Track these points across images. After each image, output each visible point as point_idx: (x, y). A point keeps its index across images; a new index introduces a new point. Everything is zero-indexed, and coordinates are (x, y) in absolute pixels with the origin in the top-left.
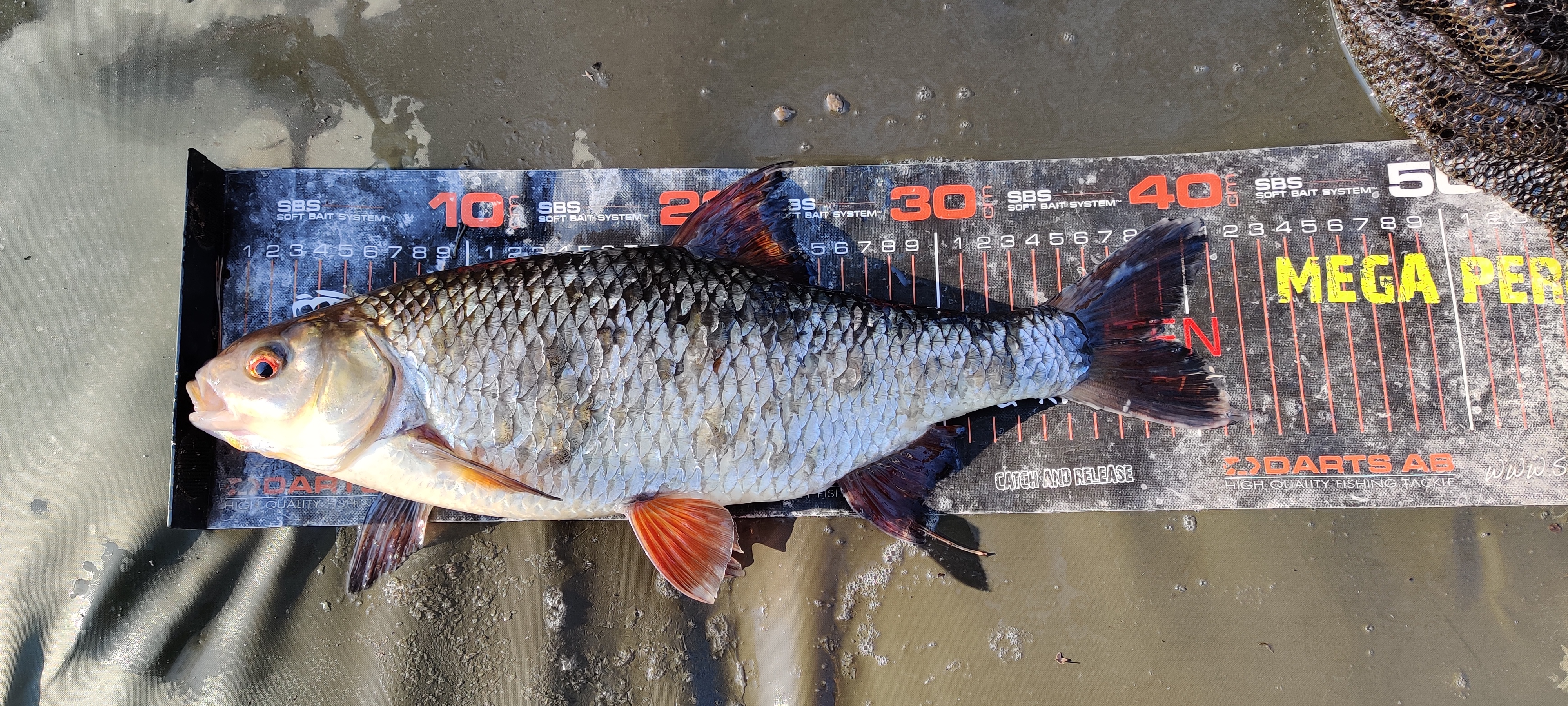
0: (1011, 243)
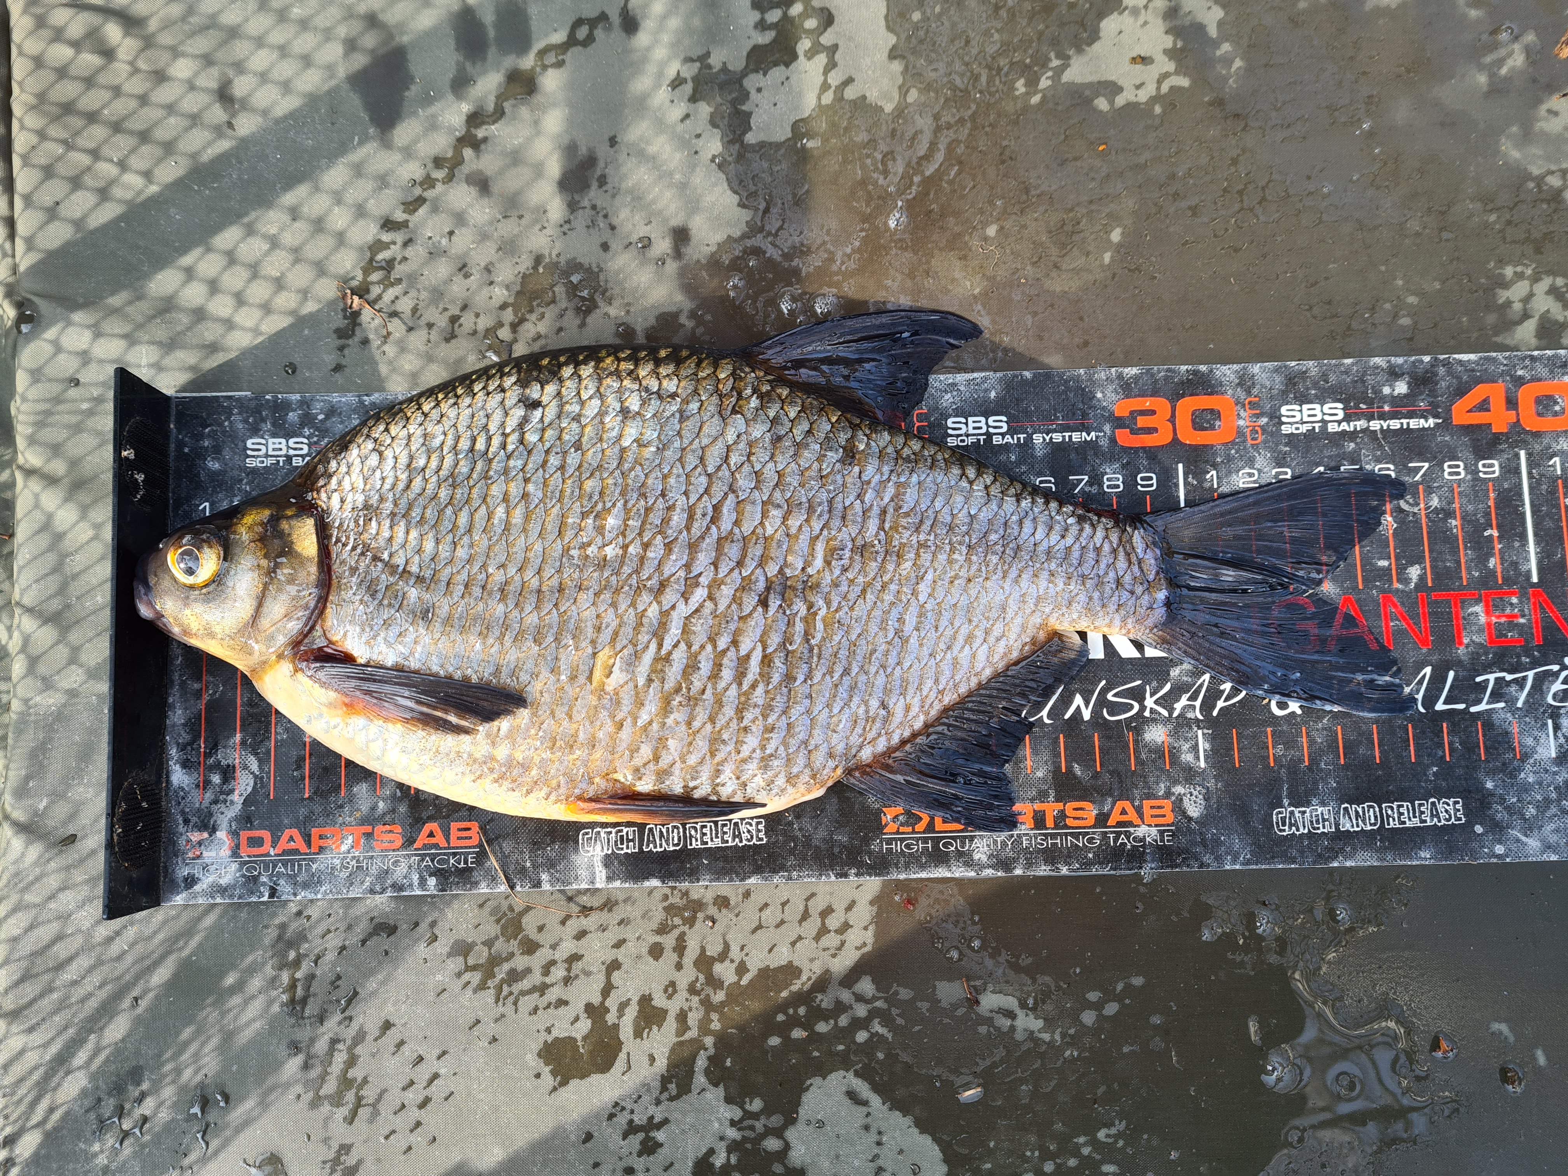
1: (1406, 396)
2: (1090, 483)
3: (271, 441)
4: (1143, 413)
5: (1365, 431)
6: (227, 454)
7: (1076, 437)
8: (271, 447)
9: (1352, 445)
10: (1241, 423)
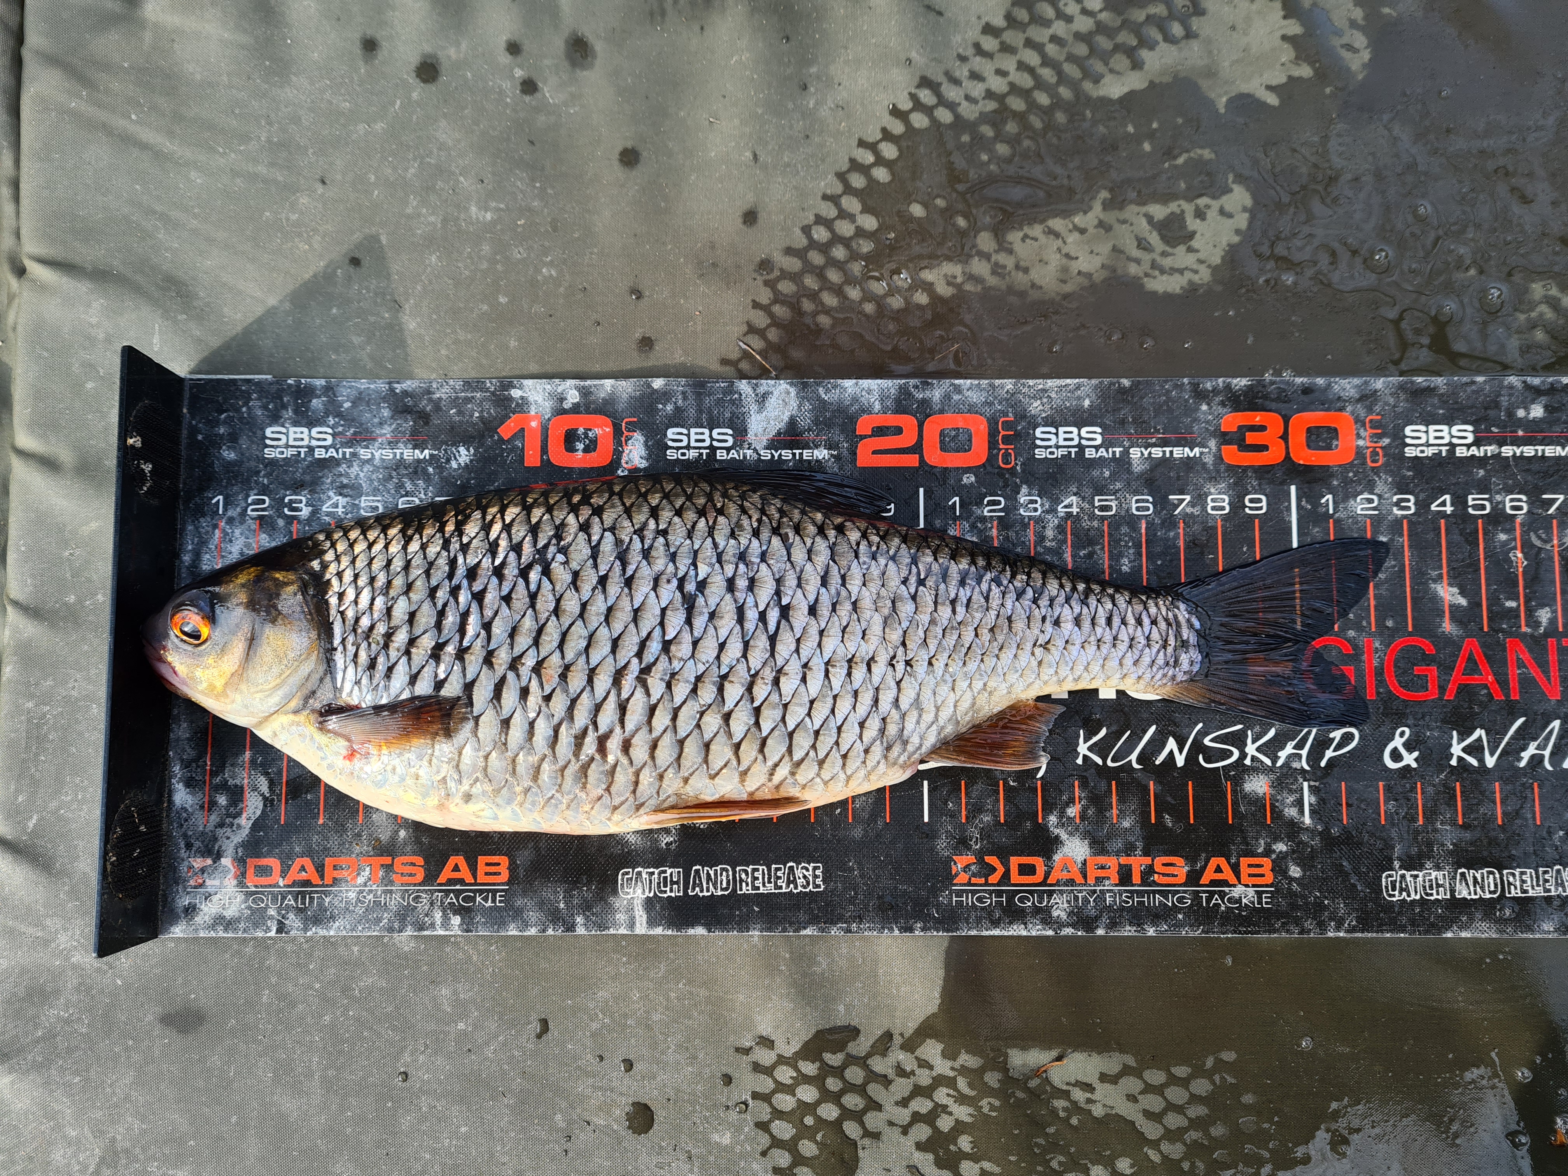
0: (1409, 508)
1: (1541, 420)
2: (1192, 504)
3: (292, 429)
4: (1253, 428)
5: (1497, 456)
6: (244, 442)
7: (1179, 452)
8: (292, 436)
9: (1482, 472)
10: (1361, 443)
